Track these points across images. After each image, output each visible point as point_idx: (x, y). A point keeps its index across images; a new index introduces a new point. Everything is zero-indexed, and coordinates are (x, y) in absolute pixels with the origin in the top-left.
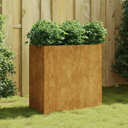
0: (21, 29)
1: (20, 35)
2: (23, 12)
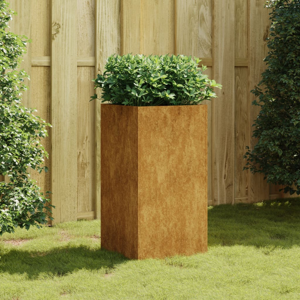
0: (49, 68)
2: (54, 29)
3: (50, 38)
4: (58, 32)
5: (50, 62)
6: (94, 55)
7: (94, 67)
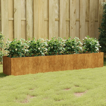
0: (13, 21)
1: (13, 25)
2: (15, 10)
3: (13, 13)
4: (16, 11)
5: (14, 19)
6: (26, 17)
7: (26, 21)
